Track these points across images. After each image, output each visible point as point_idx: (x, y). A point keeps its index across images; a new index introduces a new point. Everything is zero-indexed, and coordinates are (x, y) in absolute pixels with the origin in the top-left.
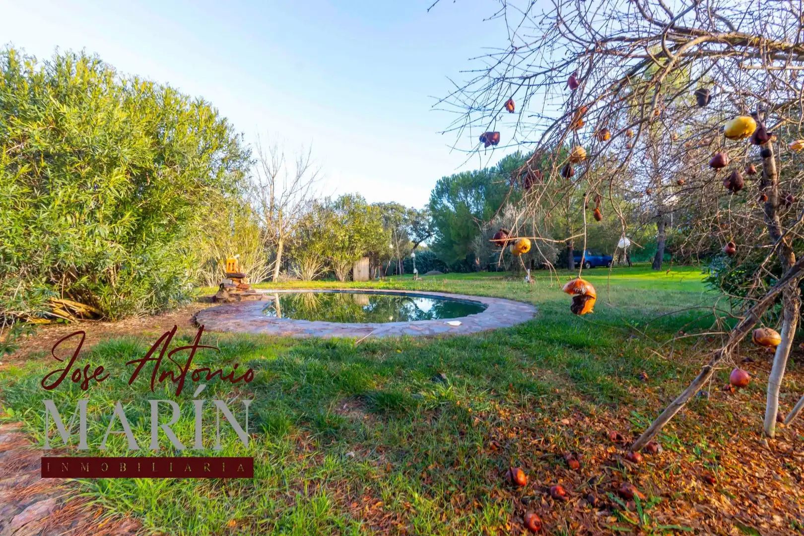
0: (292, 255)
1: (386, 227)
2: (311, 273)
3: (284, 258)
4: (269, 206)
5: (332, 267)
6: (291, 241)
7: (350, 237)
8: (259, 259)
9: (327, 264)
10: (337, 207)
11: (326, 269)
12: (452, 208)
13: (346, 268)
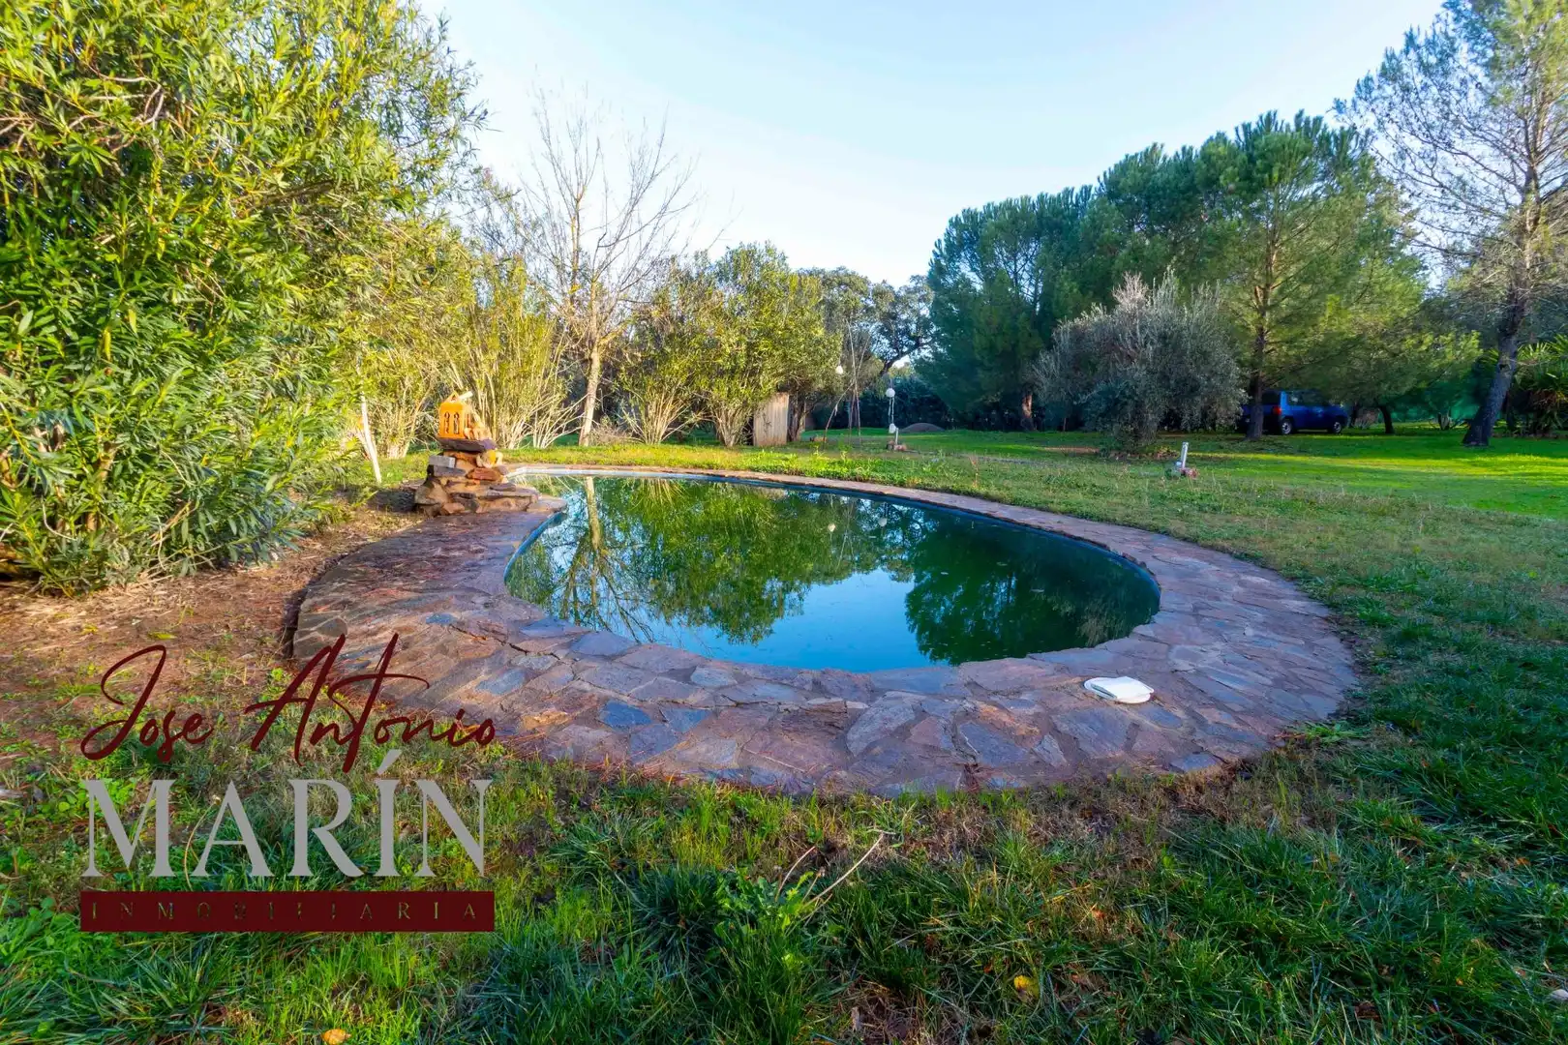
0: (621, 384)
1: (830, 326)
2: (661, 426)
3: (604, 388)
4: (569, 269)
5: (707, 413)
6: (619, 353)
7: (751, 346)
8: (546, 393)
9: (698, 405)
10: (722, 275)
11: (694, 418)
12: (978, 285)
13: (739, 417)
